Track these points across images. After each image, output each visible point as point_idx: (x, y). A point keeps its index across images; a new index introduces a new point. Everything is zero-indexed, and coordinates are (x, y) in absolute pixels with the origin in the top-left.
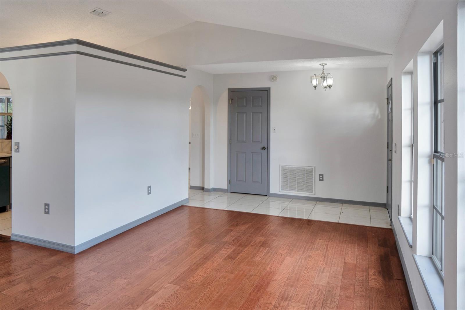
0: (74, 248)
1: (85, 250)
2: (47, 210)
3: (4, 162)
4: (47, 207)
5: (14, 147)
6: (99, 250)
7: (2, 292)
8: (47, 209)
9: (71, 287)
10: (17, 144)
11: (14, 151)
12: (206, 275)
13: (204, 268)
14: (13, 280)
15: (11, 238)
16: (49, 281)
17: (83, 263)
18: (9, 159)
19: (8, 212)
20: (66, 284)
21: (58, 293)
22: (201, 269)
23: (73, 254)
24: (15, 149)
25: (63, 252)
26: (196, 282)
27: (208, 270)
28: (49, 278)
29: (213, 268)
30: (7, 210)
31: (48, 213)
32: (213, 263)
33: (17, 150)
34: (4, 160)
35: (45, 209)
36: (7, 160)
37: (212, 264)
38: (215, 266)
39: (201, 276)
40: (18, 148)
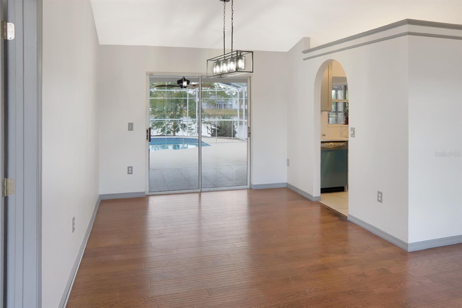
0: (407, 245)
1: (419, 251)
2: (380, 199)
3: (343, 145)
4: (380, 195)
5: (350, 132)
6: (435, 255)
7: (339, 269)
8: (380, 197)
9: (402, 287)
10: (353, 129)
11: (350, 136)
14: (348, 260)
15: (348, 218)
16: (380, 273)
17: (417, 265)
18: (347, 142)
19: (346, 192)
20: (398, 282)
21: (389, 289)
23: (406, 251)
24: (351, 134)
25: (395, 246)
28: (380, 269)
30: (345, 191)
31: (381, 201)
33: (353, 135)
34: (343, 144)
35: (378, 197)
36: (345, 144)
40: (354, 133)
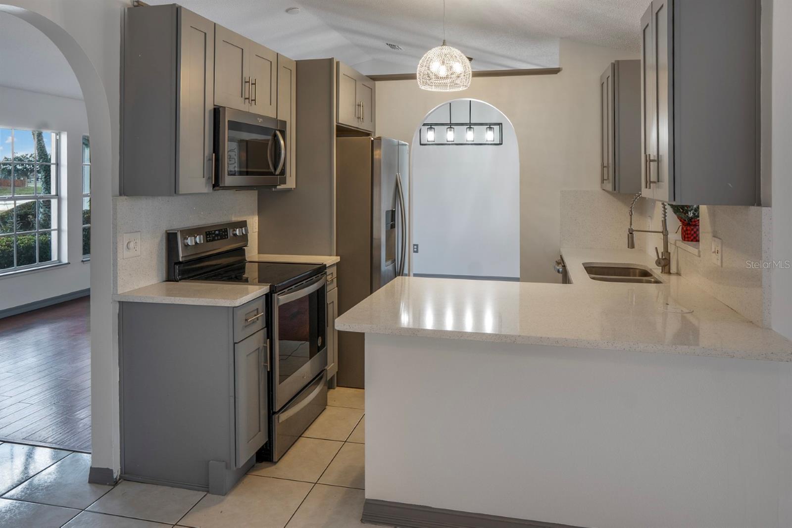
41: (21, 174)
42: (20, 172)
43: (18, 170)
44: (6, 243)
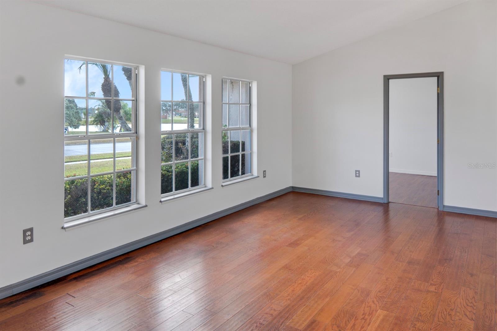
12: (302, 277)
13: (305, 285)
22: (308, 284)
26: (312, 271)
27: (300, 282)
29: (294, 284)
32: (293, 291)
37: (295, 290)
38: (291, 286)
39: (308, 277)
41: (165, 112)
42: (164, 111)
43: (164, 110)
44: (165, 168)
